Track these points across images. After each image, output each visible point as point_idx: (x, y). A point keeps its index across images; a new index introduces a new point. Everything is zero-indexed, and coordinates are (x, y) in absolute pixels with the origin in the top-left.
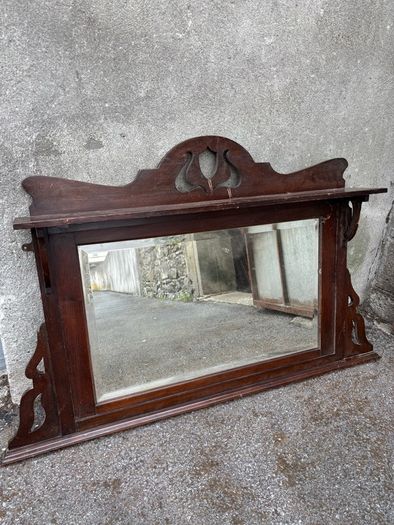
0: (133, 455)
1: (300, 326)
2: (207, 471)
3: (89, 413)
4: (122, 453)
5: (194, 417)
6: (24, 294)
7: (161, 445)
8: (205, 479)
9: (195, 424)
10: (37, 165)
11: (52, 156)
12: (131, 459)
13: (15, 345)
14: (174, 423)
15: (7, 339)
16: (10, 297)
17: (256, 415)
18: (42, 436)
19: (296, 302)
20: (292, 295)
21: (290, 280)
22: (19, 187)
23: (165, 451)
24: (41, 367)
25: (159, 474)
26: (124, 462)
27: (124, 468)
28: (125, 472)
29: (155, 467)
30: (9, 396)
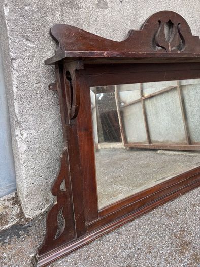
0: (130, 245)
1: (164, 154)
2: (187, 250)
3: (94, 218)
4: (123, 245)
5: (158, 212)
6: (42, 129)
7: (146, 235)
8: (188, 255)
9: (160, 217)
10: (62, 15)
11: (74, 9)
12: (130, 249)
13: (32, 171)
14: (146, 217)
15: (27, 167)
16: (32, 131)
17: (194, 206)
18: (62, 240)
19: (157, 142)
20: (153, 138)
21: (152, 130)
22: (47, 34)
23: (150, 239)
24: (63, 187)
25: (156, 257)
26: (127, 252)
27: (129, 256)
28: (131, 260)
29: (150, 252)
30: (22, 212)
